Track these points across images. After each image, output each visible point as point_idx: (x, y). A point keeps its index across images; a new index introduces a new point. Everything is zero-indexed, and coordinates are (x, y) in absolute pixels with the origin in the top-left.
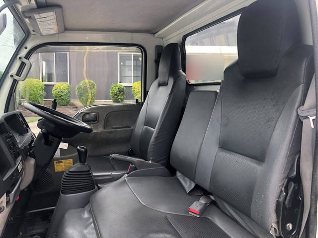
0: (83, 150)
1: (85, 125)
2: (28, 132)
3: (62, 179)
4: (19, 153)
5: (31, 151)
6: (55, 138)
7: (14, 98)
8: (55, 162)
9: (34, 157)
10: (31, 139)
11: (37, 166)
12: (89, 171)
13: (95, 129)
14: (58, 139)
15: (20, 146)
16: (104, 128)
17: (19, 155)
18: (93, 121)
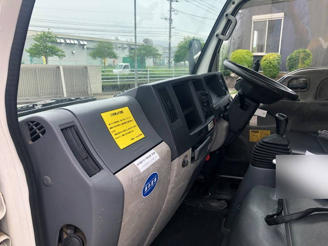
0: (283, 118)
1: (290, 91)
2: (226, 94)
3: (254, 149)
4: (212, 111)
5: (226, 114)
6: (252, 102)
7: (217, 59)
8: (251, 131)
9: (227, 120)
10: (227, 102)
11: (229, 130)
12: (287, 146)
13: (303, 99)
14: (255, 104)
15: (214, 106)
16: (316, 98)
17: (212, 115)
18: (302, 88)
